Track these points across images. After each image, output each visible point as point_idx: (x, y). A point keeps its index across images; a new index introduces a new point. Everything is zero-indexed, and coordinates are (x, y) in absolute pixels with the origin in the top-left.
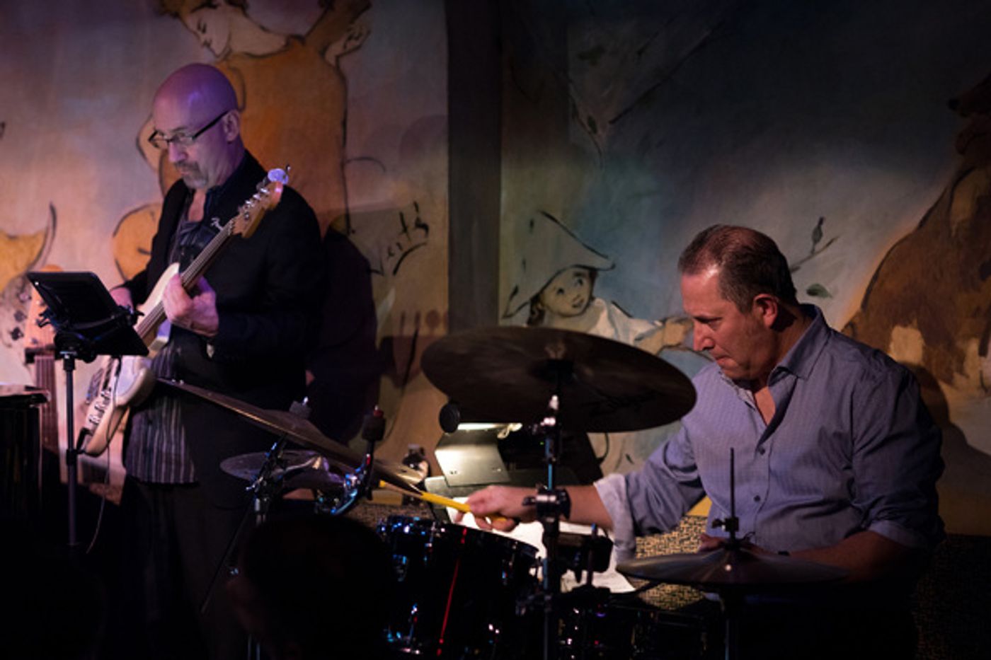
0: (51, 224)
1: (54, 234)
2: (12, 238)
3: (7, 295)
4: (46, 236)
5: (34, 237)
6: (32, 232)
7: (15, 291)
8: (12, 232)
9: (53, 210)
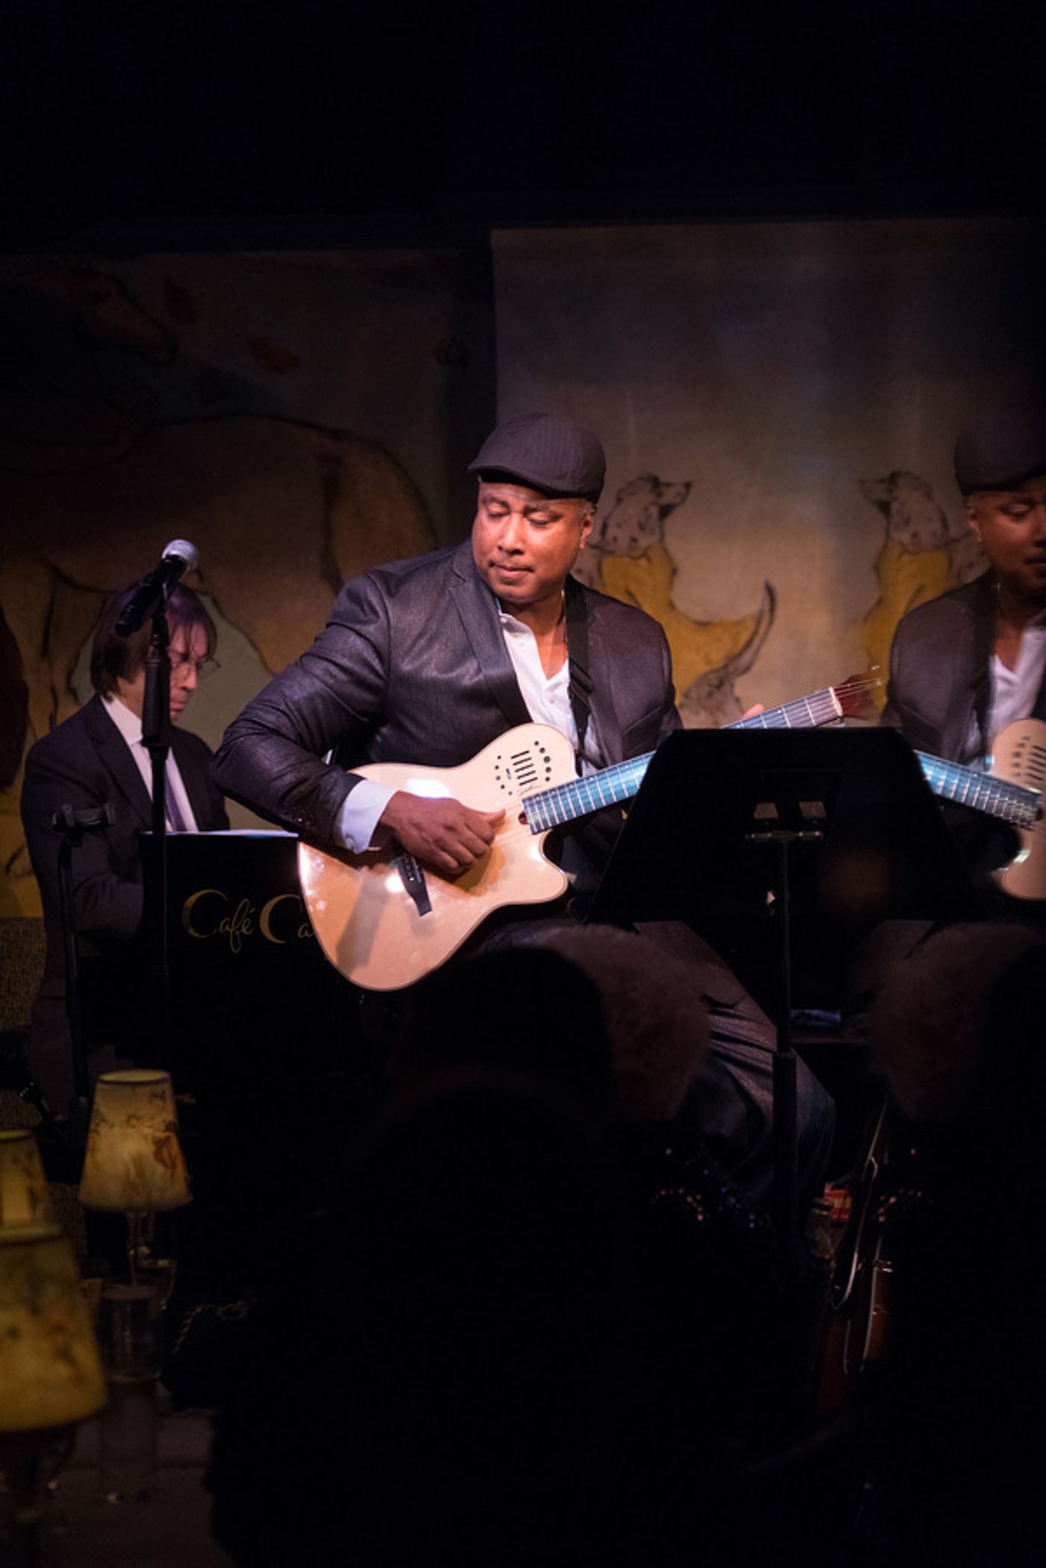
0: (767, 608)
1: (771, 622)
2: (703, 625)
3: (694, 694)
4: (759, 622)
5: (739, 623)
6: (734, 617)
7: (706, 689)
8: (702, 618)
9: (770, 592)
